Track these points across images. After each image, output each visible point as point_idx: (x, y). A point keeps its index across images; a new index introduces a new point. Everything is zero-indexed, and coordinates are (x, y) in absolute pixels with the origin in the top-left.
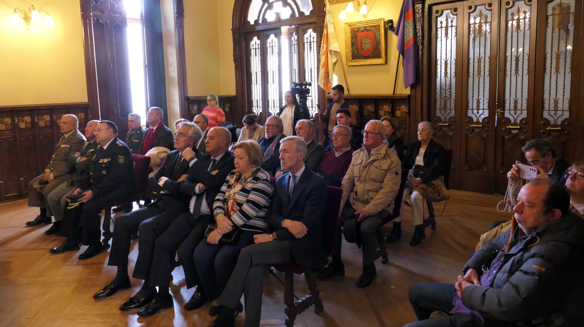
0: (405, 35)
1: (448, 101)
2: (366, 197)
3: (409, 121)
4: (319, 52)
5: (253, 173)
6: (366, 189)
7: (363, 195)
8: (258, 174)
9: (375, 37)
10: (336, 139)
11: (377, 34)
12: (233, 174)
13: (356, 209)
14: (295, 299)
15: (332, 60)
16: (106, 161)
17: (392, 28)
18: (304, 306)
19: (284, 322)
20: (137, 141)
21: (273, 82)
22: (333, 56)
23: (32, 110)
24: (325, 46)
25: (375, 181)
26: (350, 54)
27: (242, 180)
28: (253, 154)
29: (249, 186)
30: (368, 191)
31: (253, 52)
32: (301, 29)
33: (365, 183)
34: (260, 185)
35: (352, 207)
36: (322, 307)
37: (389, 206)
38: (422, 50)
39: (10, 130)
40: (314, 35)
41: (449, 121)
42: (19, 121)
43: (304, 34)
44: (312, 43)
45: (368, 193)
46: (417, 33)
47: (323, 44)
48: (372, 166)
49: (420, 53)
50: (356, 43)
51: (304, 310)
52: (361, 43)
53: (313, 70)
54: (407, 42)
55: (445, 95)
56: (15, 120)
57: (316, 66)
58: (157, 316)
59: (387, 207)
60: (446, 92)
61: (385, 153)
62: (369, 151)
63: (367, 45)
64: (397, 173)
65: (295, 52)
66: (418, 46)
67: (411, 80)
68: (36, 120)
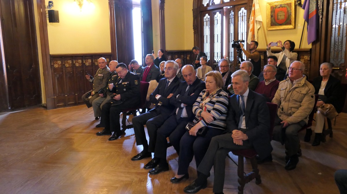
0: (310, 9)
1: (340, 53)
2: (289, 112)
3: (310, 66)
4: (248, 22)
5: (217, 92)
6: (289, 106)
7: (288, 110)
8: (221, 92)
9: (288, 11)
10: (266, 74)
11: (289, 9)
12: (204, 92)
13: (282, 120)
14: (244, 174)
15: (257, 27)
16: (126, 83)
17: (300, 4)
18: (250, 178)
19: (237, 188)
20: (139, 74)
21: (218, 42)
22: (257, 24)
23: (82, 56)
24: (253, 18)
25: (296, 101)
26: (270, 22)
27: (210, 95)
28: (218, 80)
29: (214, 100)
30: (291, 107)
31: (205, 23)
32: (236, 8)
33: (289, 102)
34: (221, 99)
35: (279, 118)
36: (261, 181)
37: (306, 118)
38: (322, 19)
39: (71, 67)
40: (245, 11)
41: (340, 66)
42: (75, 62)
43: (238, 11)
44: (244, 17)
45: (291, 109)
46: (318, 8)
47: (252, 17)
48: (294, 91)
49: (320, 20)
50: (274, 15)
51: (249, 181)
52: (278, 16)
53: (243, 34)
54: (311, 13)
55: (338, 48)
56: (73, 62)
57: (246, 31)
58: (157, 176)
59: (305, 118)
60: (338, 47)
61: (304, 83)
62: (292, 82)
63: (282, 16)
64: (312, 97)
65: (232, 22)
66: (319, 16)
67: (313, 38)
68: (84, 62)
